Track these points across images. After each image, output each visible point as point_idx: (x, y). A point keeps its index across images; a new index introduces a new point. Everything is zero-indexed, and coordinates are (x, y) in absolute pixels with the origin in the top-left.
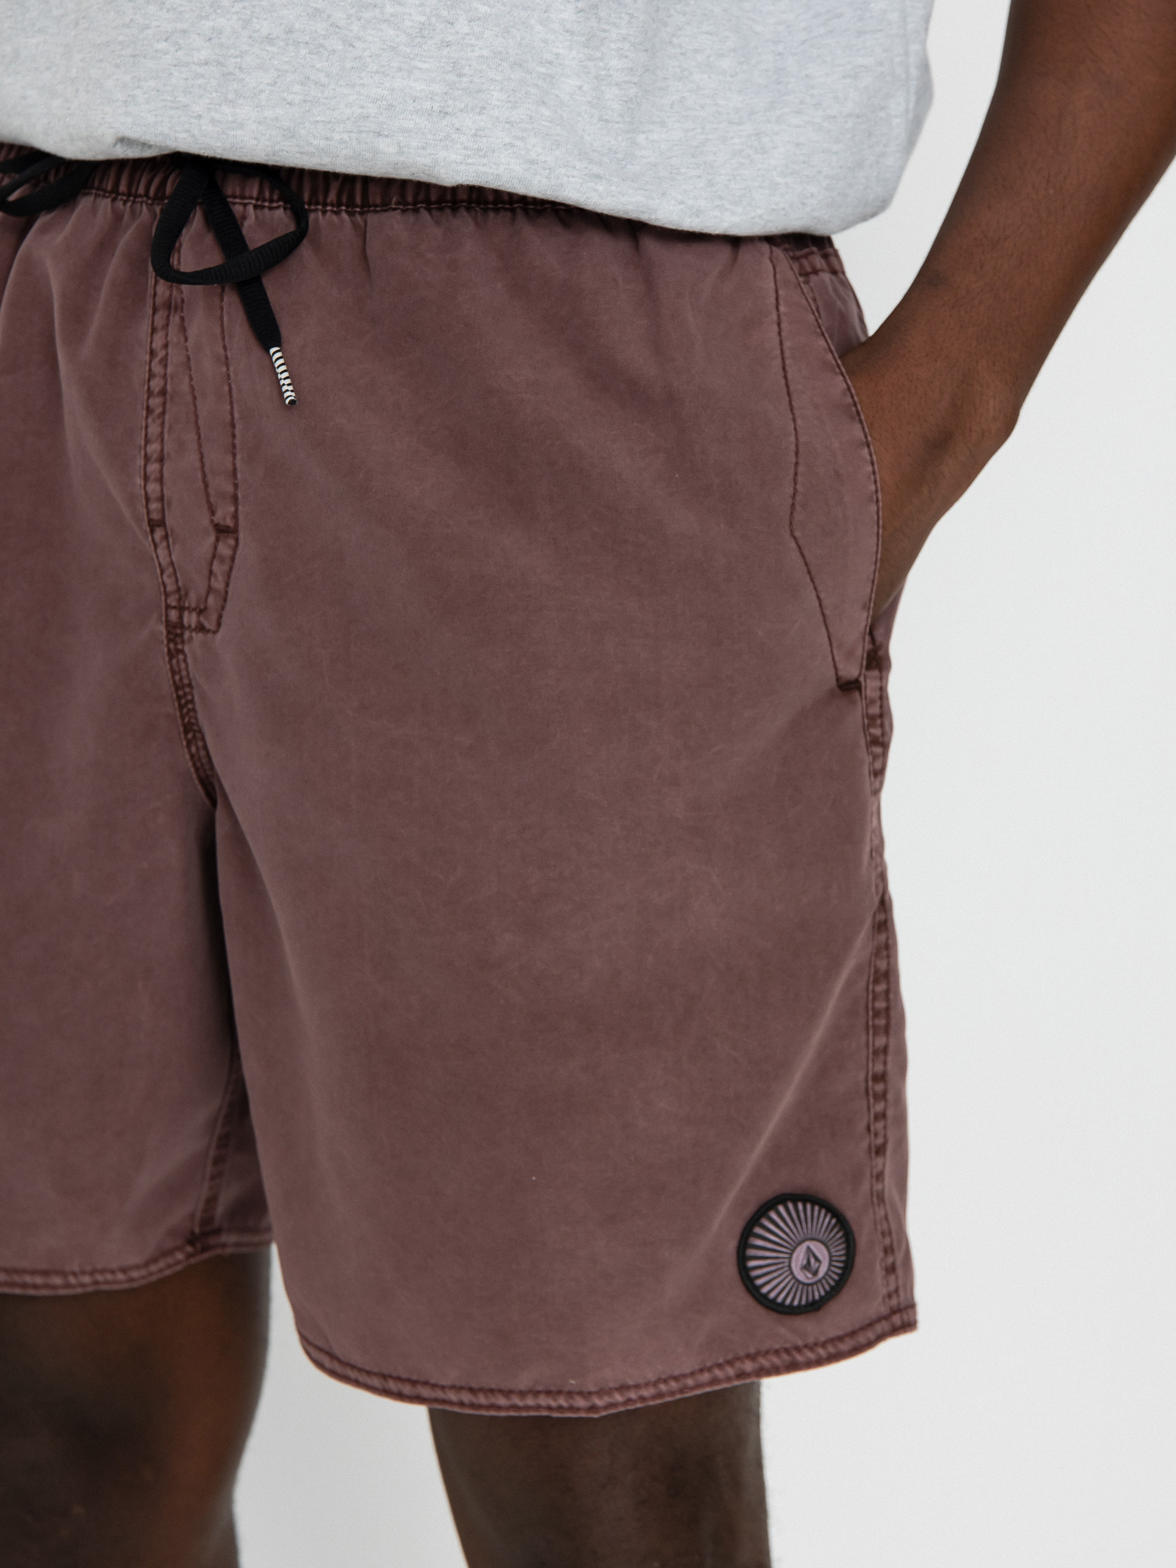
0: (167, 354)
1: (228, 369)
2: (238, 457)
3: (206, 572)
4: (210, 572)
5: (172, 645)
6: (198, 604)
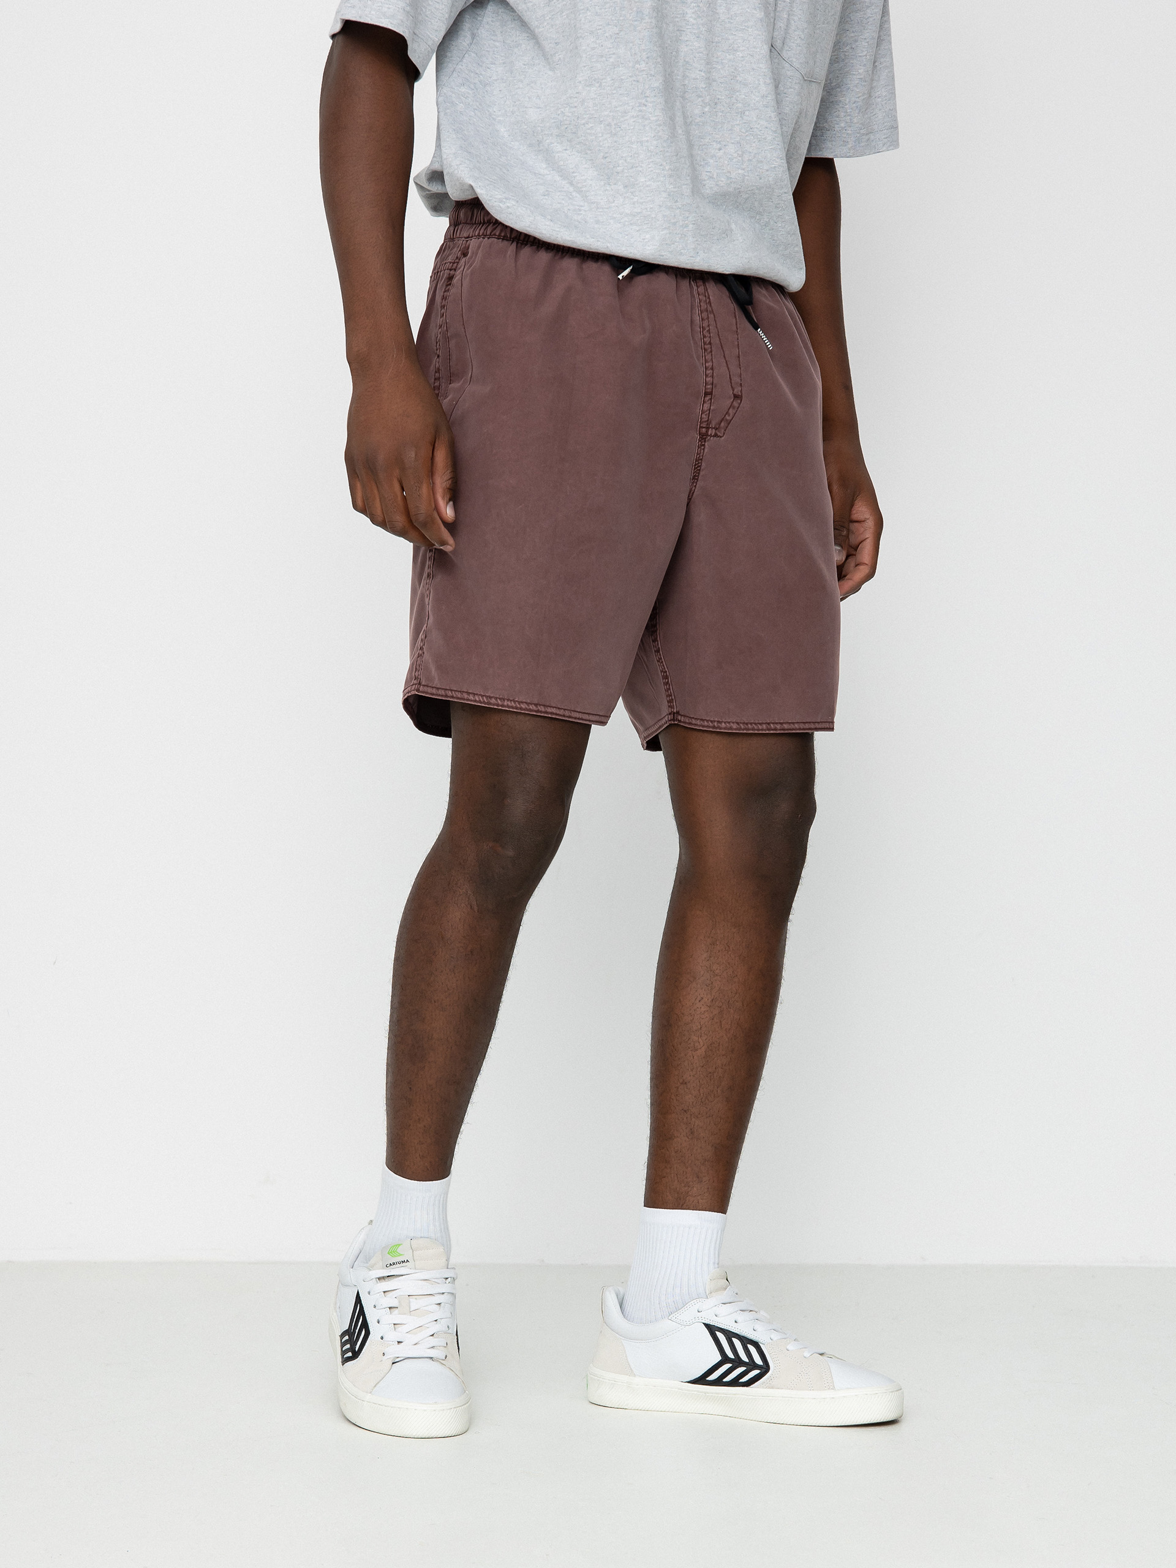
0: (710, 329)
2: (742, 369)
3: (725, 413)
4: (727, 413)
5: (700, 443)
6: (715, 425)
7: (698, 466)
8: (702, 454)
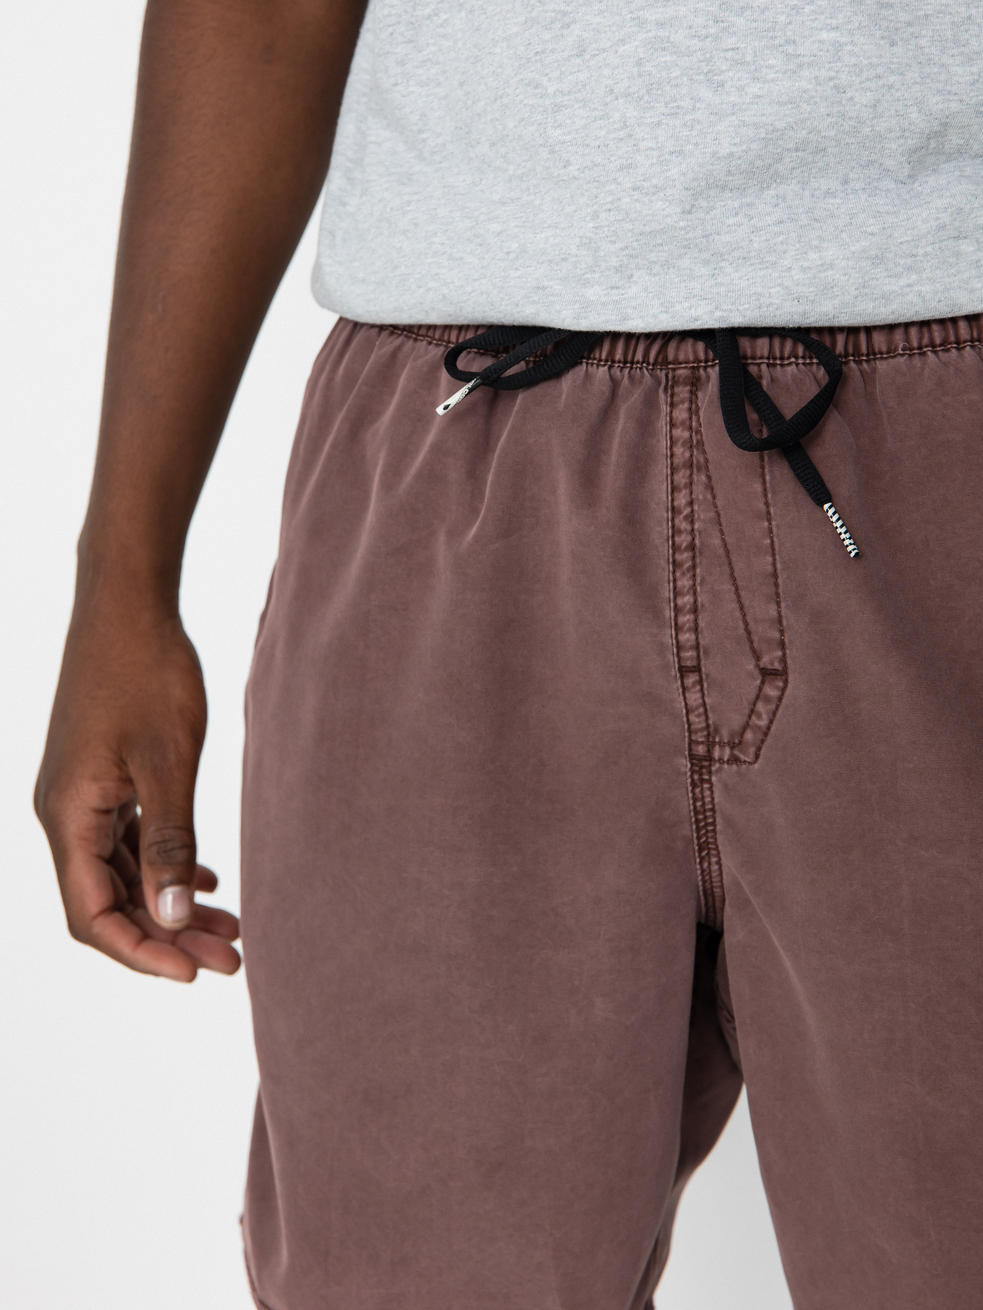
0: (692, 511)
1: (770, 524)
2: (783, 605)
3: (747, 711)
4: (752, 711)
5: (696, 777)
6: (732, 735)
7: (707, 825)
8: (708, 800)
